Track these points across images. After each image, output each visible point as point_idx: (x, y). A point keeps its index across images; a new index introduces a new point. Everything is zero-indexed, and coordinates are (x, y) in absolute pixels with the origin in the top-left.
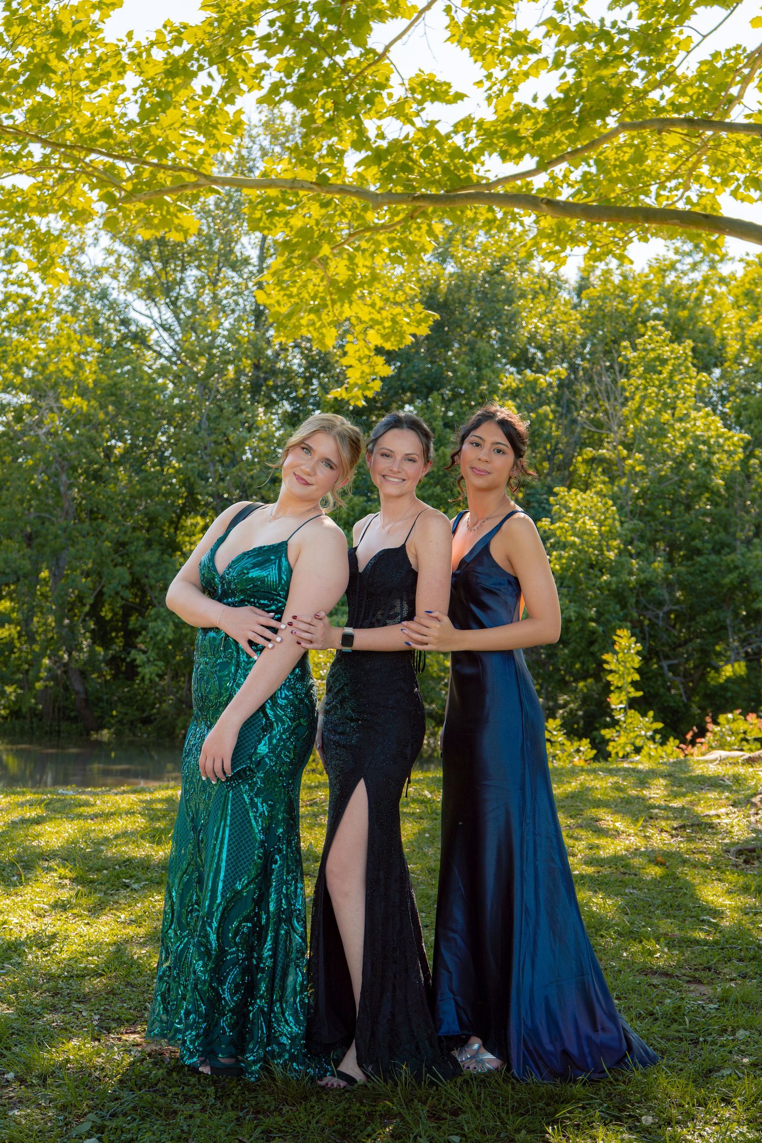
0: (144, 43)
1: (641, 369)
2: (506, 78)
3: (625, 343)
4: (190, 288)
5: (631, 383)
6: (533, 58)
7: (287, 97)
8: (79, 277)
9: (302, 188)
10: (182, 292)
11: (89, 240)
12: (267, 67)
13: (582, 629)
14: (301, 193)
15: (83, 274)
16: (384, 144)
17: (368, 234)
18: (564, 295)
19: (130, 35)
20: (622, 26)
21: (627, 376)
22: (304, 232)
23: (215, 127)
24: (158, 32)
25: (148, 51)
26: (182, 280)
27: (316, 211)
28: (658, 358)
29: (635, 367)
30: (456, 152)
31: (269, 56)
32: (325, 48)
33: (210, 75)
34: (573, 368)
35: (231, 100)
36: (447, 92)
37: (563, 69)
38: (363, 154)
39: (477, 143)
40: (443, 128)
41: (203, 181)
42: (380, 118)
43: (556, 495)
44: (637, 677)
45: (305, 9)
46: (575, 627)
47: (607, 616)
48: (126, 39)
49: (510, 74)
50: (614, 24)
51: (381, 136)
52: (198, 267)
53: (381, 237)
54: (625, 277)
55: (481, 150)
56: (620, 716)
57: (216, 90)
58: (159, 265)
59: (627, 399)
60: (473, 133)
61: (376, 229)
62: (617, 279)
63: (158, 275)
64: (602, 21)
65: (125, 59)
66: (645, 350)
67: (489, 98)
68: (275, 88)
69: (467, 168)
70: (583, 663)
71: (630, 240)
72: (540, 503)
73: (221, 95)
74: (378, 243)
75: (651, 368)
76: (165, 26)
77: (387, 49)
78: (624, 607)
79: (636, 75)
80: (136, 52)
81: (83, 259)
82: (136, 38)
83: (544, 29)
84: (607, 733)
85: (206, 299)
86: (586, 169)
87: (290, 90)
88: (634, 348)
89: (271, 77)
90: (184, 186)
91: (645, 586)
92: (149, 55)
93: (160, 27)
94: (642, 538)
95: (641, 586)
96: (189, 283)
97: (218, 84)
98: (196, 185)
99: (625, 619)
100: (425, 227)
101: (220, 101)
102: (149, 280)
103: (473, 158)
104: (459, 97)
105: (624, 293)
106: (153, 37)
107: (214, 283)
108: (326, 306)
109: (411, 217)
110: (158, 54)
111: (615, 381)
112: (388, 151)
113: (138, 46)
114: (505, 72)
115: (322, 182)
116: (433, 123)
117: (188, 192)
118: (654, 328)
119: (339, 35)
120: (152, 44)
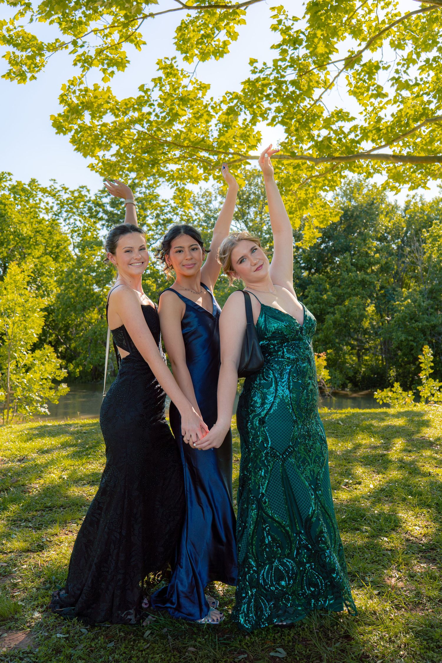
0: (218, 102)
1: (430, 240)
2: (373, 110)
3: (424, 230)
4: (252, 216)
5: (426, 246)
6: (385, 100)
7: (279, 122)
8: (209, 212)
9: (285, 158)
10: (249, 217)
11: (213, 198)
12: (270, 109)
13: (408, 344)
14: (285, 162)
15: (211, 211)
16: (320, 139)
17: (314, 179)
18: (399, 212)
19: (212, 99)
20: (426, 80)
21: (425, 243)
22: (287, 179)
23: (248, 136)
24: (224, 97)
25: (220, 105)
26: (249, 213)
27: (291, 171)
28: (438, 235)
29: (428, 239)
30: (352, 141)
31: (270, 103)
32: (295, 100)
33: (245, 113)
34: (403, 241)
35: (254, 124)
36: (348, 116)
37: (398, 103)
38: (312, 143)
39: (360, 136)
40: (346, 130)
41: (243, 158)
42: (319, 130)
43: (397, 291)
44: (432, 364)
45: (286, 84)
46: (405, 344)
47: (418, 339)
48: (210, 101)
49: (374, 108)
50: (421, 79)
51: (319, 136)
52: (255, 207)
53: (320, 180)
54: (423, 204)
55: (362, 139)
56: (424, 381)
57: (248, 120)
58: (240, 207)
59: (425, 253)
60: (359, 132)
61: (317, 176)
62: (420, 205)
63: (239, 210)
64: (416, 78)
65: (209, 109)
66: (432, 232)
67: (365, 119)
68: (274, 119)
69: (356, 147)
70: (408, 358)
71: (429, 180)
72: (390, 294)
73: (250, 122)
74: (319, 182)
75: (435, 240)
76: (226, 94)
77: (320, 97)
78: (425, 335)
79: (432, 102)
80: (214, 106)
81: (211, 205)
82: (214, 100)
83: (391, 83)
84: (419, 388)
85: (258, 219)
86: (409, 150)
87: (280, 119)
88: (428, 231)
89: (271, 114)
90: (235, 161)
91: (434, 327)
92: (220, 107)
93: (224, 94)
94: (432, 308)
95: (432, 327)
96: (251, 213)
97: (249, 117)
98: (240, 160)
99: (425, 340)
100: (338, 175)
101: (250, 124)
102: (236, 213)
103: (358, 142)
104: (353, 119)
105: (423, 211)
106: (221, 99)
107: (261, 213)
108: (297, 211)
109: (333, 169)
110: (225, 107)
111: (420, 246)
112: (322, 141)
113: (215, 103)
114: (372, 108)
115: (293, 155)
116: (341, 128)
117: (237, 164)
118: (436, 224)
119: (301, 94)
120: (221, 102)
